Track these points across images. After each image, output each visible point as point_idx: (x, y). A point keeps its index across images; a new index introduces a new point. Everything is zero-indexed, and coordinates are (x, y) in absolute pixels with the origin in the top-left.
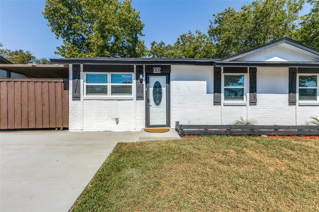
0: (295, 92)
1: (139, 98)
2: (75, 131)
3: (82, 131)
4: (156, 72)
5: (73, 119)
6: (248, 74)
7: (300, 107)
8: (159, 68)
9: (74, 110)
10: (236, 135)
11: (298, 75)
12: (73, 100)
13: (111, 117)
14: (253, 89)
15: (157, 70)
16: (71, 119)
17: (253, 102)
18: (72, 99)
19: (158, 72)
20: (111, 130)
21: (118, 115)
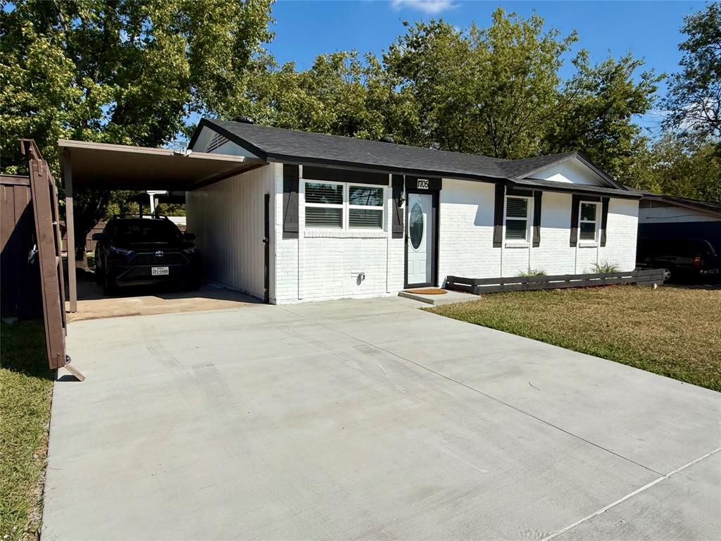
0: (577, 227)
1: (397, 234)
2: (288, 303)
3: (301, 301)
4: (422, 188)
5: (284, 278)
6: (533, 198)
7: (581, 249)
8: (426, 180)
9: (286, 258)
10: (535, 290)
11: (581, 202)
12: (285, 237)
13: (350, 272)
14: (537, 223)
15: (423, 184)
16: (280, 278)
17: (536, 243)
18: (282, 236)
19: (425, 188)
20: (351, 297)
21: (362, 267)
